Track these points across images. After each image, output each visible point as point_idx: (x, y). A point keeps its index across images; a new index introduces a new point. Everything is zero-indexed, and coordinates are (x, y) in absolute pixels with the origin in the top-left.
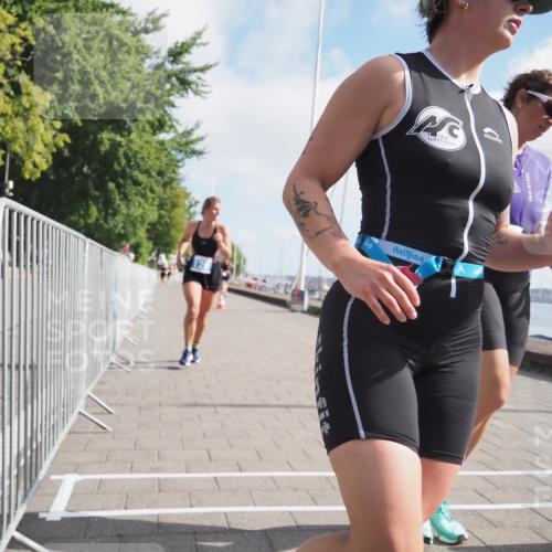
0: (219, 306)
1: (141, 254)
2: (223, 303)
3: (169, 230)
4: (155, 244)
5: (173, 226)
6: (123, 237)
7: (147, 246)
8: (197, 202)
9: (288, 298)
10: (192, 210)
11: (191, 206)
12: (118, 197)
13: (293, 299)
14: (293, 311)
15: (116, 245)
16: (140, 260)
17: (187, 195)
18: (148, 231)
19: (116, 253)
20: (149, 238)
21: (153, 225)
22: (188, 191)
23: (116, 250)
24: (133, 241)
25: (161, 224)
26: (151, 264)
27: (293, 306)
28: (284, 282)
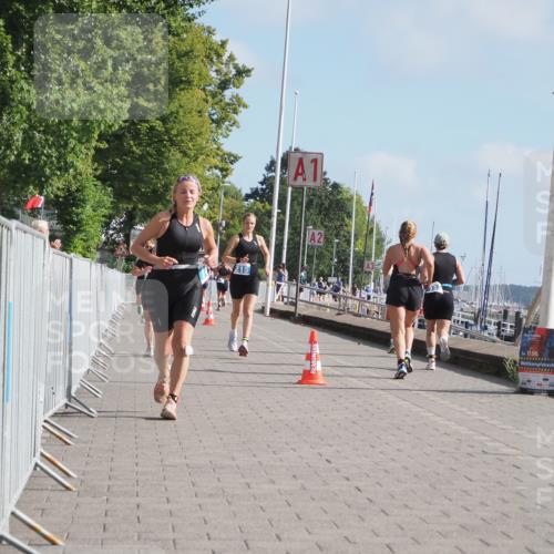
0: (307, 377)
1: (78, 224)
2: (318, 366)
3: (160, 153)
4: (120, 195)
5: (173, 143)
6: (27, 175)
7: (97, 200)
8: (242, 73)
9: (510, 352)
10: (228, 94)
11: (224, 85)
12: (11, 59)
13: (523, 357)
14: (524, 391)
15: (10, 199)
16: (77, 241)
17: (215, 52)
18: (99, 156)
19: (14, 223)
20: (103, 179)
21: (115, 139)
22: (217, 38)
23: (11, 215)
24: (57, 185)
25: (136, 136)
26: (109, 254)
27: (522, 376)
28: (496, 304)
